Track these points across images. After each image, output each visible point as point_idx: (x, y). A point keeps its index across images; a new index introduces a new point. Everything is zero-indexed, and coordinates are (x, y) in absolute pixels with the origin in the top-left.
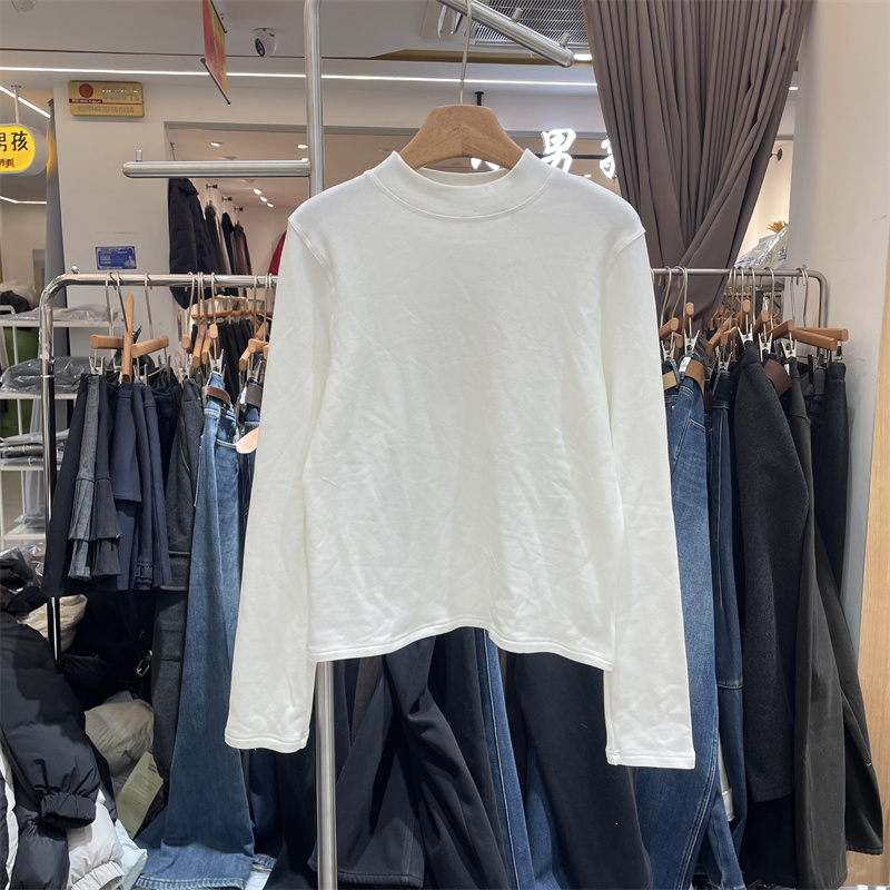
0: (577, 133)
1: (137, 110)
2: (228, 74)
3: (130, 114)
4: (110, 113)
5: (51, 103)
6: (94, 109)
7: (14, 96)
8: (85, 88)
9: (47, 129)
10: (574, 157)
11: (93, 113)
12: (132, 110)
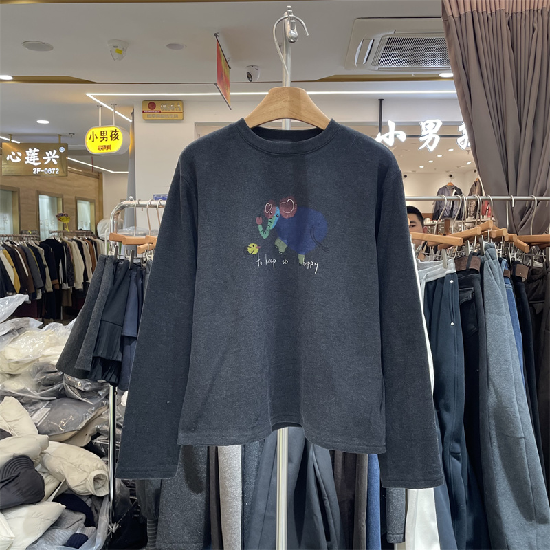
0: (443, 122)
1: (180, 116)
2: (231, 94)
3: (176, 118)
4: (165, 118)
5: (133, 113)
6: (156, 116)
7: (113, 110)
8: (152, 104)
9: (129, 128)
10: (441, 136)
11: (155, 118)
12: (177, 116)
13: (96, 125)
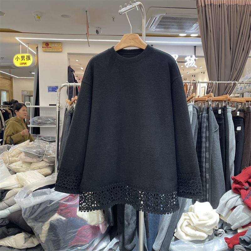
0: (179, 56)
3: (59, 51)
4: (53, 51)
5: (37, 48)
7: (27, 47)
8: (47, 44)
10: (178, 62)
11: (49, 50)
12: (59, 50)
13: (19, 53)
